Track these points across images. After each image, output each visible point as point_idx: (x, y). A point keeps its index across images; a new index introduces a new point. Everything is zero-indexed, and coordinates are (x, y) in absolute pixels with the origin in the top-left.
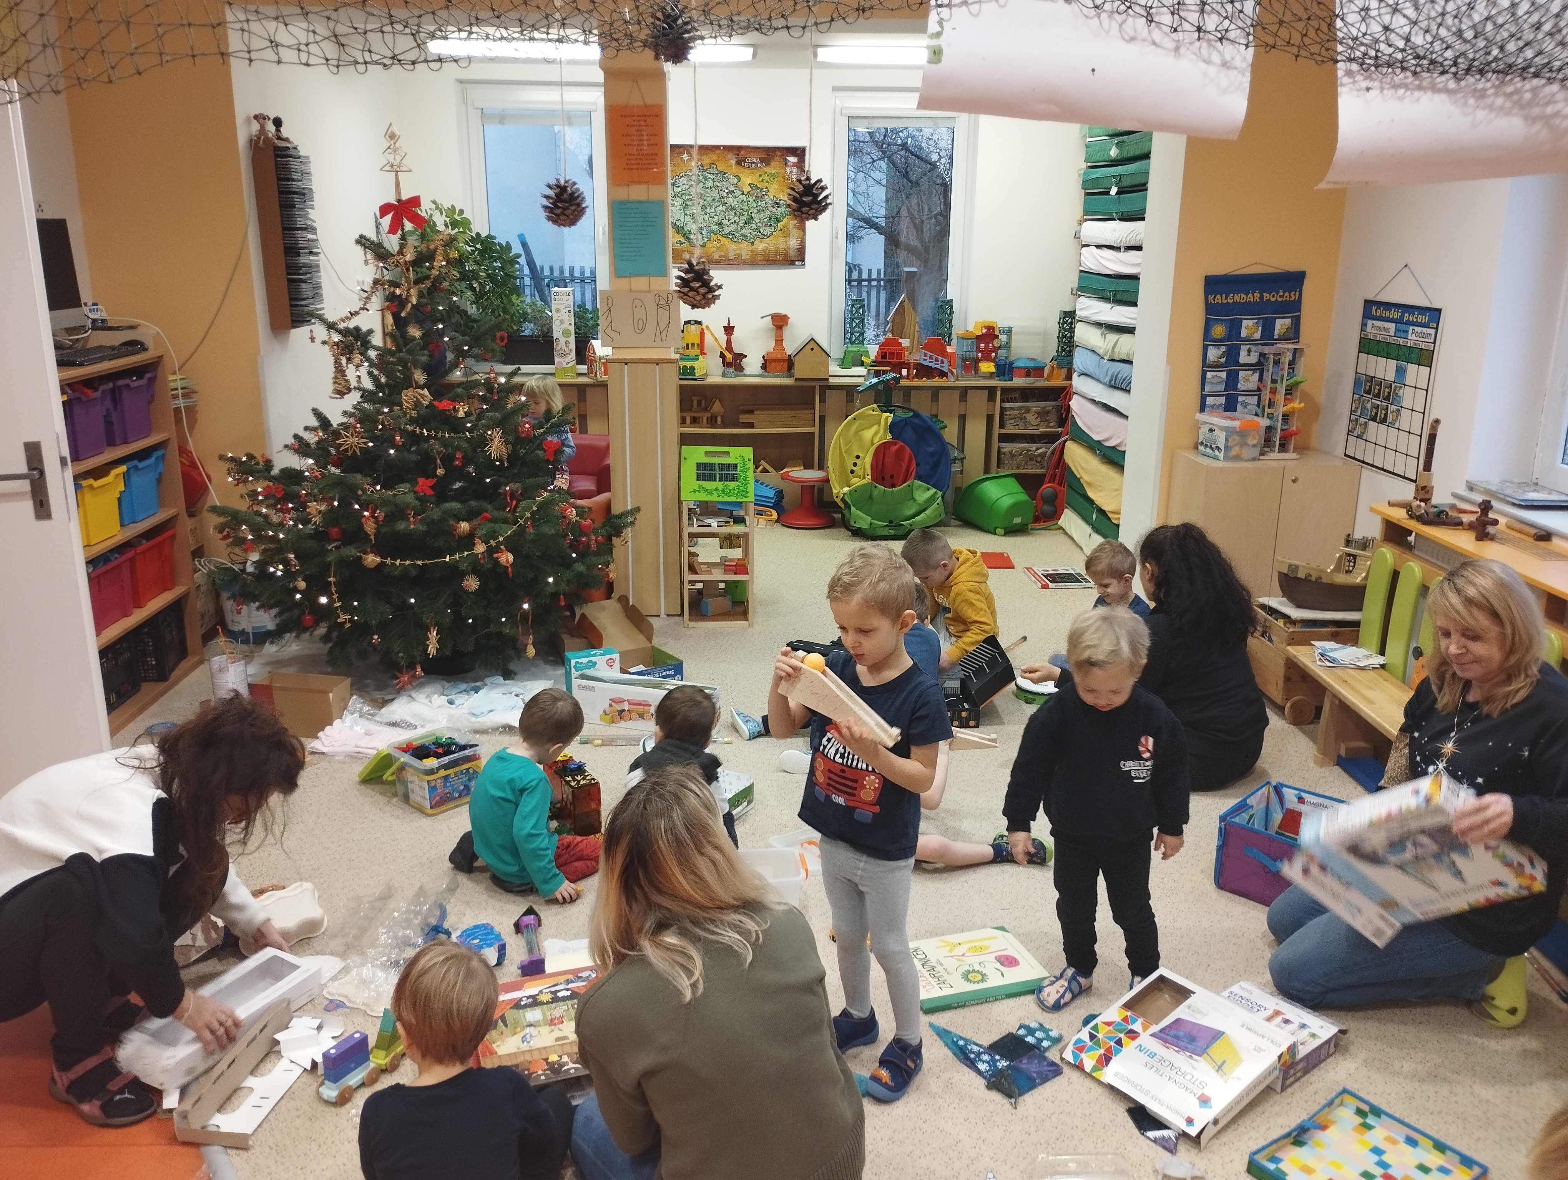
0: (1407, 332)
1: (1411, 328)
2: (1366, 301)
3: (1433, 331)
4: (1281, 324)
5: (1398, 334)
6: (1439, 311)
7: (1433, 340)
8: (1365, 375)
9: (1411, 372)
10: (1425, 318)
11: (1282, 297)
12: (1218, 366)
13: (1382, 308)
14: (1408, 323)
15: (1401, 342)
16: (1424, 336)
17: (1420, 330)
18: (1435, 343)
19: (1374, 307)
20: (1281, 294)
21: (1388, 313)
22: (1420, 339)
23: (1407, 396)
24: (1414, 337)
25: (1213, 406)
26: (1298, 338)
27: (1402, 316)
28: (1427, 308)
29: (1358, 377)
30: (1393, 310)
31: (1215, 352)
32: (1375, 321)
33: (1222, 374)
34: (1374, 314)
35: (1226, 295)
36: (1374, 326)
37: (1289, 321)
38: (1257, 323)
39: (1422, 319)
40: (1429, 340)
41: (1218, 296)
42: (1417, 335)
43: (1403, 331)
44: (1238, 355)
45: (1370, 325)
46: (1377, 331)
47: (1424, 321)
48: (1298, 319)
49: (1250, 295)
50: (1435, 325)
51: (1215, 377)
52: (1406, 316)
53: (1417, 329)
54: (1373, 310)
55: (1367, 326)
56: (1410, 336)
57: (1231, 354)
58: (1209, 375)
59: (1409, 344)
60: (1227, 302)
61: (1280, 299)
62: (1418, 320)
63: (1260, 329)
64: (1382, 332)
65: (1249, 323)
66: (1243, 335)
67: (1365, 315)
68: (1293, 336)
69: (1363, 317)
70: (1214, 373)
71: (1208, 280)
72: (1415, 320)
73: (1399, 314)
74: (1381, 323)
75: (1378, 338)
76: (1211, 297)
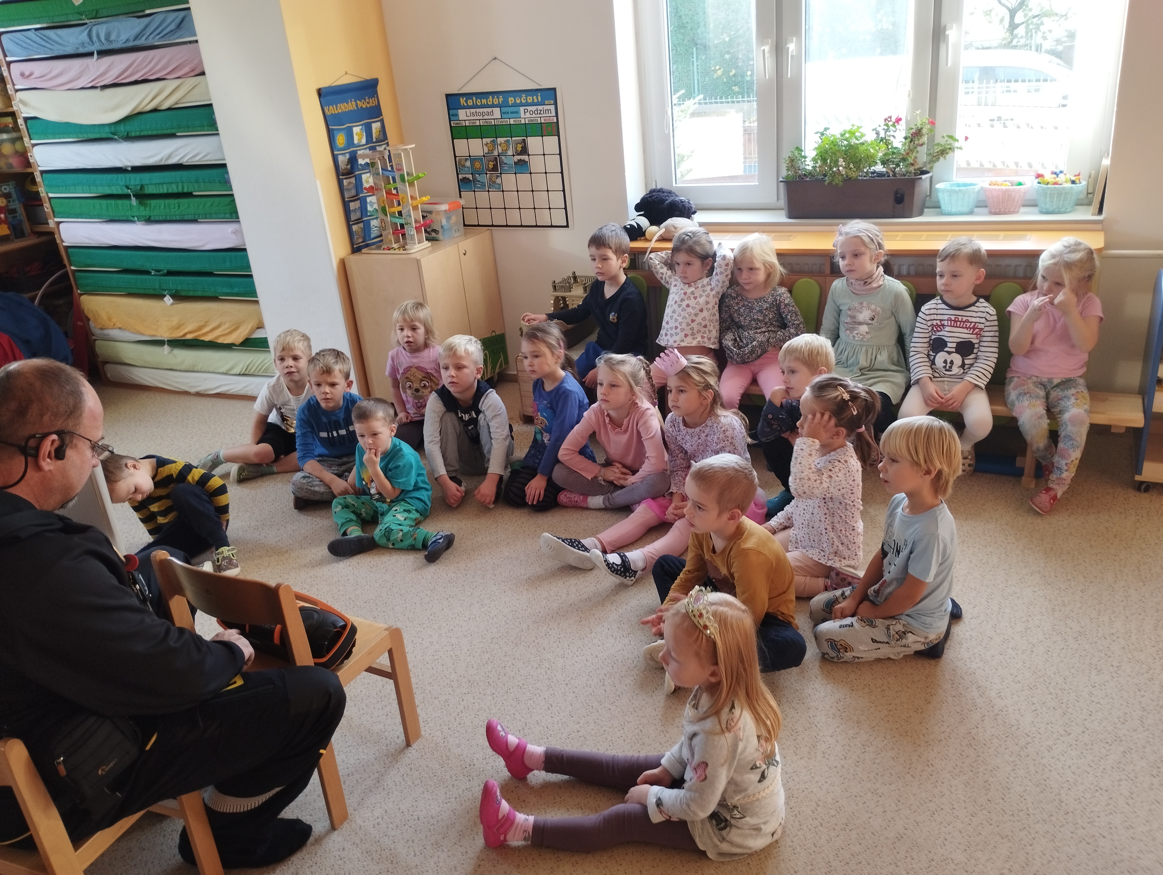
0: (517, 112)
1: (522, 109)
2: (447, 96)
3: (552, 107)
5: (504, 116)
6: (554, 90)
7: (554, 114)
8: (470, 156)
9: (534, 143)
10: (537, 98)
11: (368, 103)
12: (349, 173)
13: (474, 98)
14: (515, 105)
15: (512, 122)
16: (542, 112)
17: (533, 108)
18: (557, 116)
19: (465, 99)
20: (367, 100)
21: (484, 101)
22: (537, 116)
23: (536, 163)
24: (528, 115)
25: (355, 210)
26: (387, 139)
27: (506, 101)
28: (537, 90)
29: (460, 160)
30: (490, 97)
31: (343, 160)
32: (468, 110)
33: (353, 180)
34: (465, 104)
35: (334, 106)
36: (468, 114)
37: (378, 125)
38: (362, 129)
39: (533, 100)
40: (550, 115)
41: (331, 107)
42: (531, 113)
43: (512, 113)
44: (357, 161)
45: (462, 114)
46: (475, 118)
47: (536, 101)
48: (382, 121)
49: (350, 103)
50: (552, 102)
51: (349, 183)
52: (511, 100)
53: (529, 108)
54: (462, 101)
55: (457, 115)
56: (522, 115)
57: (353, 159)
58: (345, 182)
59: (523, 122)
60: (336, 112)
61: (368, 106)
62: (529, 101)
63: (364, 134)
64: (481, 117)
65: (356, 130)
66: (356, 141)
67: (450, 107)
68: (384, 137)
69: (449, 109)
70: (348, 180)
71: (320, 93)
72: (524, 101)
73: (501, 100)
74: (478, 110)
75: (478, 123)
76: (326, 109)
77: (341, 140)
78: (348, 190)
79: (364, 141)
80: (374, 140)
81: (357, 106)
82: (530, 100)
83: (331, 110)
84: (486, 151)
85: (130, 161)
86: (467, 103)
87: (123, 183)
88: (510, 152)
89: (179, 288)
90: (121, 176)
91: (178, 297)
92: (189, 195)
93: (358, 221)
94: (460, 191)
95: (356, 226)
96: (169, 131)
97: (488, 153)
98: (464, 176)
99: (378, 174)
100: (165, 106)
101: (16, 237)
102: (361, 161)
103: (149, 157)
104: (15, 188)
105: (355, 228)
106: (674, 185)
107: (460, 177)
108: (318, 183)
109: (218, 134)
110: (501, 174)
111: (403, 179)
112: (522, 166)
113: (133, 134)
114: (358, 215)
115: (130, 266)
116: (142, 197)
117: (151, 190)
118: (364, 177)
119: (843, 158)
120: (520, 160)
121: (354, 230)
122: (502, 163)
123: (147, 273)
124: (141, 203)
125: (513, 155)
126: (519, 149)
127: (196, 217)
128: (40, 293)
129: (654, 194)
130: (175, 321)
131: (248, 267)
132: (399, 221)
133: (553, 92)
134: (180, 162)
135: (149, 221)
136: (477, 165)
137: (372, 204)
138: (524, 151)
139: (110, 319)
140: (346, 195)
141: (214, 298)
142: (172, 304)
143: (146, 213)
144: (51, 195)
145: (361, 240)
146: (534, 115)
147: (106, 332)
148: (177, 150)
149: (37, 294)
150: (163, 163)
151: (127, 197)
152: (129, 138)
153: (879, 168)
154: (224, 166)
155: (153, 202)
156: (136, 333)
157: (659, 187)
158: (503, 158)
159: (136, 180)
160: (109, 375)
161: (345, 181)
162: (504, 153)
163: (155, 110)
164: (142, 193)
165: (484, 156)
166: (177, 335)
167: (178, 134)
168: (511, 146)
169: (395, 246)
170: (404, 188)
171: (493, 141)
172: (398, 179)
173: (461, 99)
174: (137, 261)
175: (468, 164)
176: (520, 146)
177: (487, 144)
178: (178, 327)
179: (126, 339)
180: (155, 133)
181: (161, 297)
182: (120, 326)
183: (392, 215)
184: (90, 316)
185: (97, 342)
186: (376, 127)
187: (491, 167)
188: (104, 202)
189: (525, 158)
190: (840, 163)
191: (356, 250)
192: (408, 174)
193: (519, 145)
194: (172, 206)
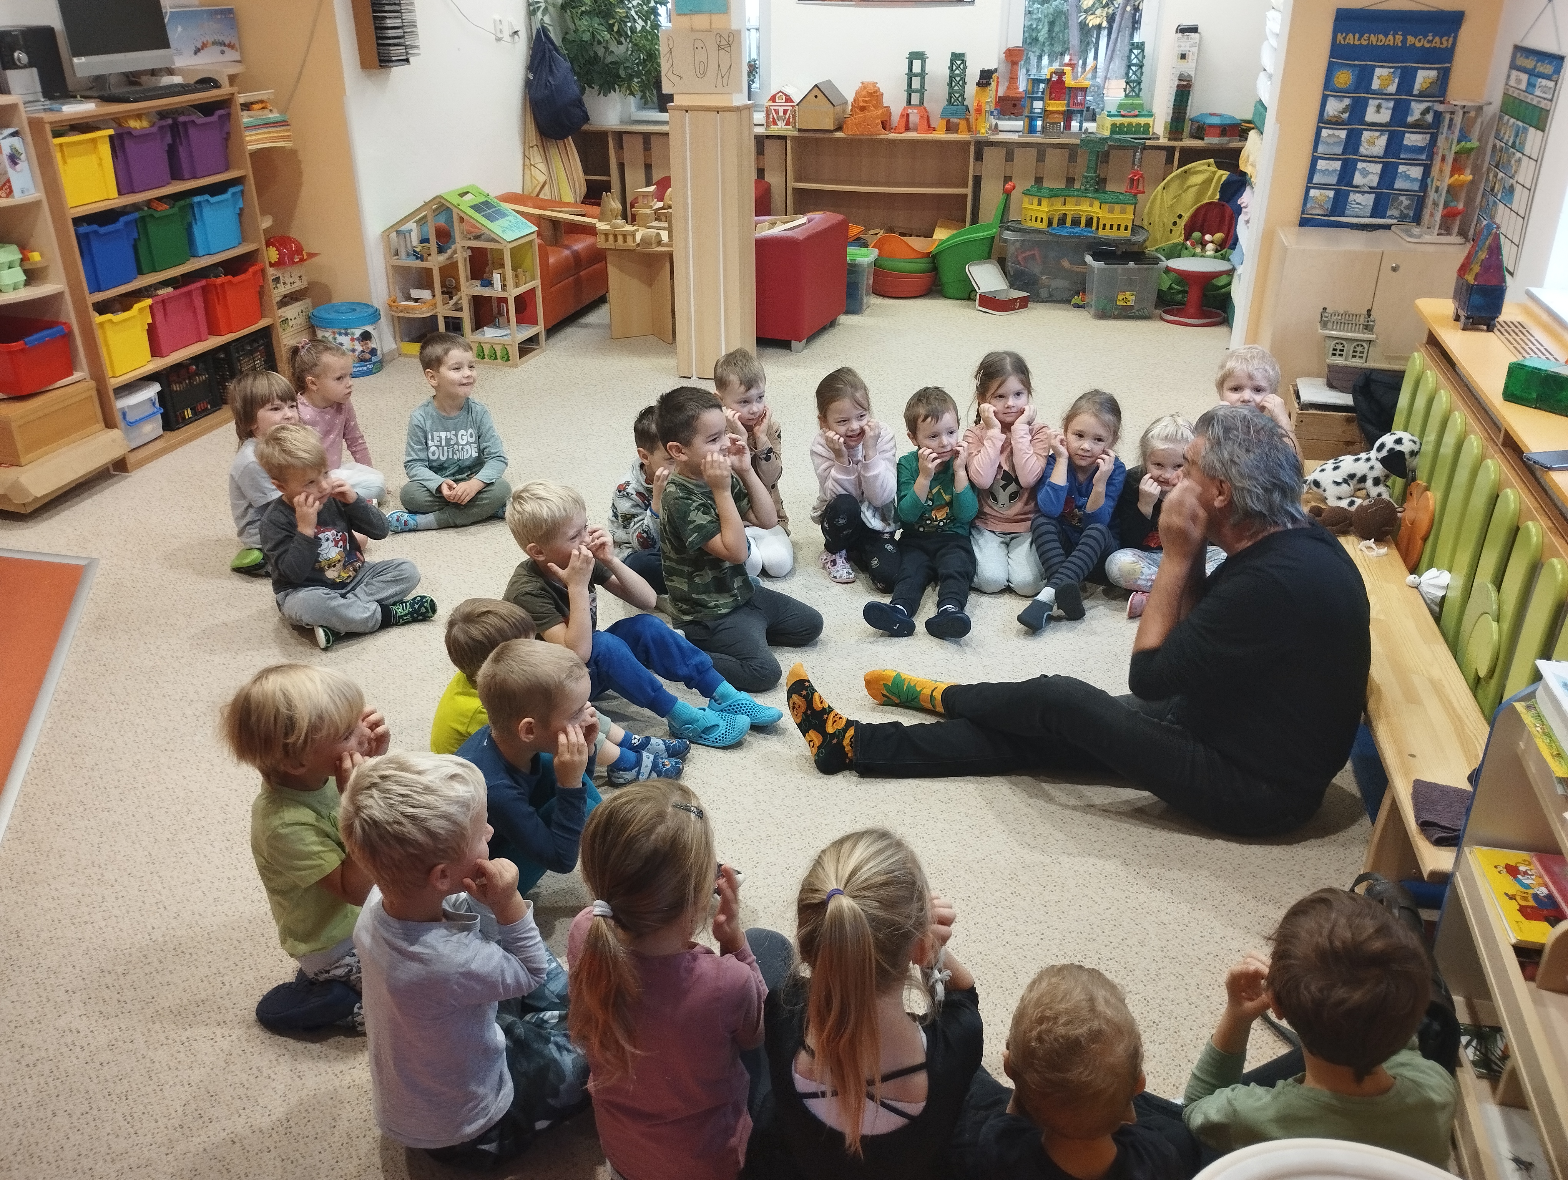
0: (1535, 86)
1: (1539, 82)
2: (1518, 48)
3: (1553, 87)
4: (1424, 77)
5: (1529, 89)
6: (1562, 59)
7: (1551, 96)
9: (1530, 137)
10: (1551, 69)
11: (1429, 42)
12: (1340, 123)
13: (1524, 56)
14: (1538, 75)
15: (1528, 98)
16: (1547, 91)
17: (1544, 83)
18: (1552, 100)
19: (1519, 55)
20: (1430, 38)
21: (1525, 62)
22: (1542, 95)
24: (1539, 92)
25: (1324, 171)
26: (1444, 93)
27: (1534, 66)
28: (1556, 57)
30: (1531, 58)
31: (1337, 105)
33: (1343, 133)
35: (1357, 35)
36: (1515, 78)
37: (1435, 73)
38: (1392, 73)
41: (1352, 36)
42: (1542, 90)
47: (1549, 72)
48: (1447, 70)
49: (1390, 37)
50: (1557, 78)
51: (1334, 136)
52: (1537, 66)
56: (1536, 93)
57: (1356, 109)
58: (1326, 133)
59: (1534, 102)
60: (1359, 44)
61: (1427, 45)
63: (1397, 80)
65: (1382, 72)
66: (1374, 86)
67: (1511, 65)
68: (1438, 92)
70: (1334, 131)
71: (1342, 14)
72: (1543, 71)
73: (1532, 63)
74: (1520, 74)
75: (1515, 94)
76: (1340, 37)
77: (1344, 78)
78: (1328, 143)
79: (1392, 89)
80: (1416, 92)
81: (1404, 41)
82: (1547, 69)
83: (1351, 39)
86: (1519, 62)
93: (1327, 187)
95: (1319, 191)
105: (1312, 195)
114: (1331, 179)
121: (1315, 196)
138: (1523, 146)
140: (1323, 148)
145: (1322, 213)
161: (1328, 130)
186: (1428, 75)
191: (1309, 222)
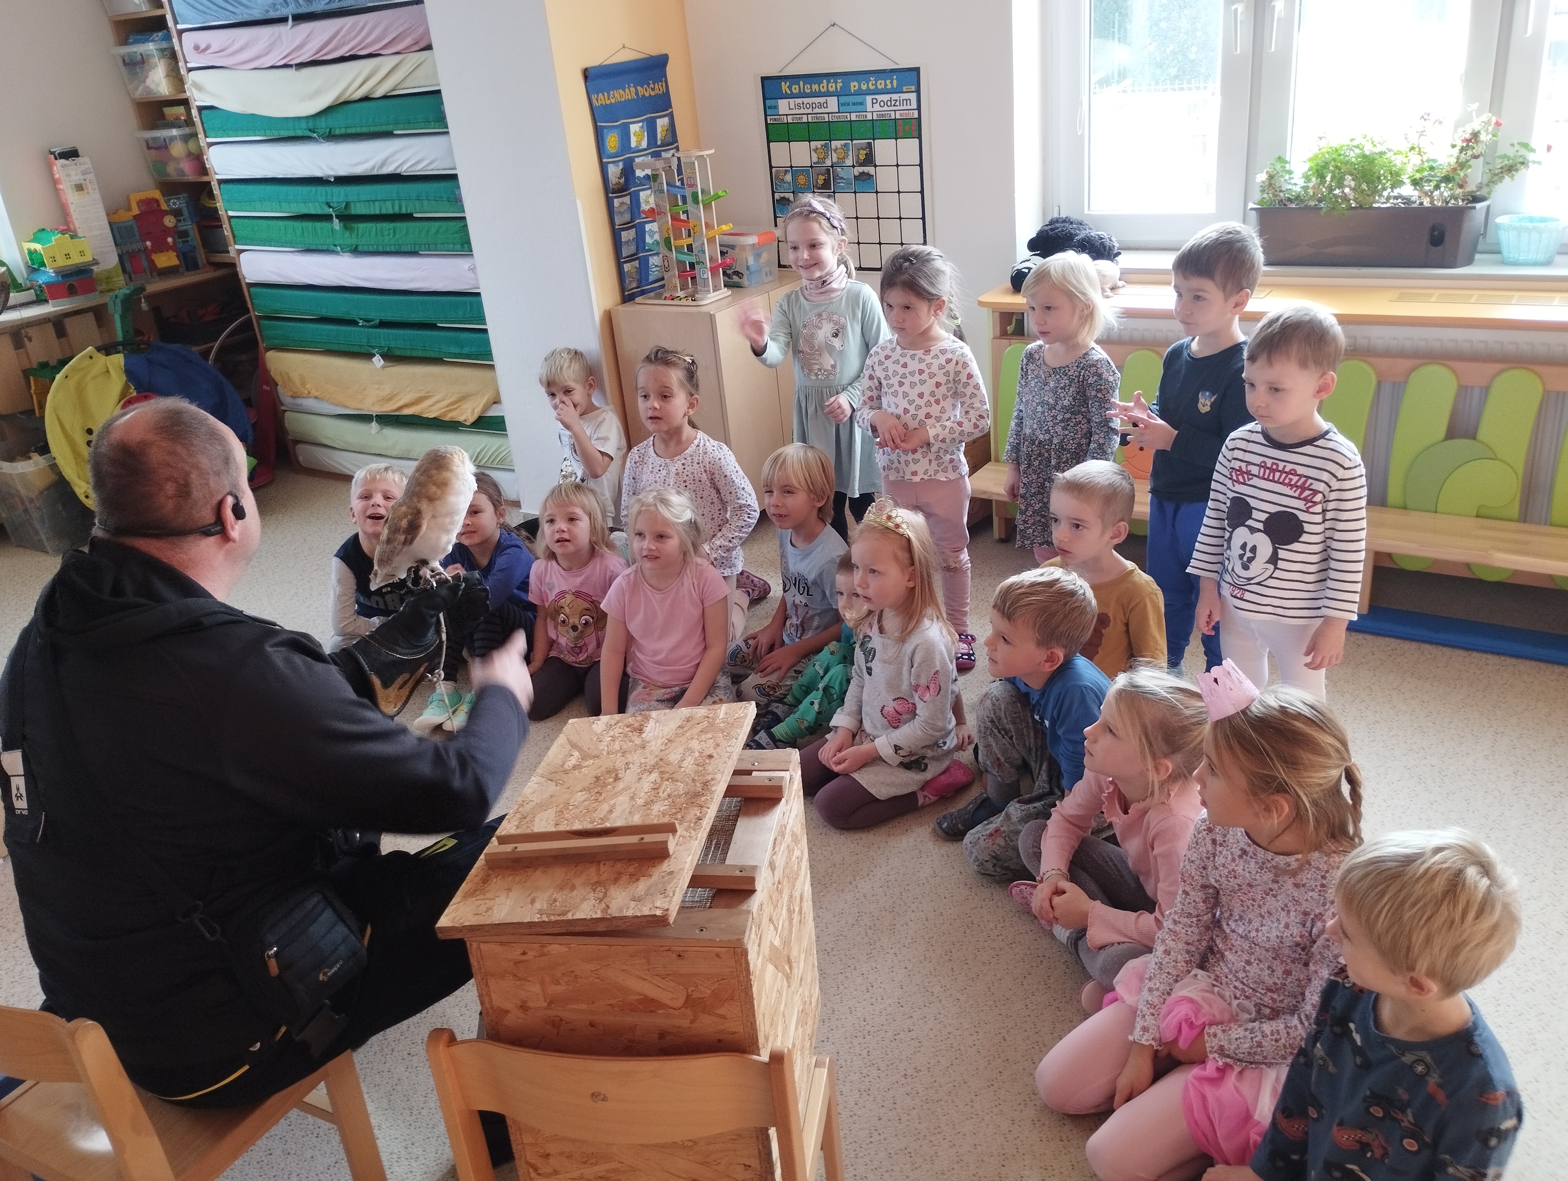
0: (862, 104)
1: (869, 99)
2: (764, 79)
3: (913, 96)
4: (661, 126)
5: (842, 109)
6: (917, 70)
7: (914, 105)
8: (791, 167)
9: (884, 149)
10: (892, 83)
11: (653, 89)
12: (621, 190)
13: (801, 83)
14: (860, 93)
15: (854, 117)
16: (898, 103)
17: (885, 97)
18: (919, 108)
19: (788, 84)
20: (652, 86)
21: (815, 87)
22: (890, 108)
23: (885, 178)
24: (877, 107)
25: (627, 242)
26: (677, 141)
27: (846, 86)
28: (893, 71)
29: (777, 171)
30: (825, 81)
31: (614, 171)
32: (791, 101)
33: (627, 200)
34: (789, 92)
35: (605, 93)
36: (792, 106)
37: (666, 120)
38: (642, 127)
39: (886, 85)
40: (909, 107)
41: (600, 94)
42: (882, 104)
43: (854, 104)
44: (634, 172)
45: (783, 106)
46: (802, 111)
47: (889, 86)
48: (671, 116)
49: (627, 90)
50: (913, 88)
51: (622, 204)
52: (854, 86)
53: (880, 97)
54: (785, 86)
55: (776, 107)
56: (869, 109)
57: (628, 171)
58: (616, 202)
59: (869, 117)
60: (608, 102)
61: (653, 93)
62: (879, 87)
63: (646, 134)
64: (810, 111)
65: (634, 128)
66: (633, 144)
67: (767, 96)
68: (672, 139)
69: (765, 99)
70: (620, 200)
71: (587, 74)
72: (872, 87)
73: (839, 85)
74: (806, 100)
75: (805, 119)
76: (594, 97)
77: (612, 141)
78: (620, 213)
79: (644, 144)
80: (659, 143)
81: (637, 93)
82: (881, 85)
83: (601, 100)
84: (815, 159)
85: (332, 169)
86: (791, 91)
87: (323, 199)
88: (849, 162)
89: (393, 344)
90: (321, 189)
91: (391, 357)
92: (408, 217)
93: (631, 258)
94: (776, 217)
95: (628, 264)
96: (384, 128)
97: (818, 163)
98: (782, 195)
99: (662, 191)
100: (379, 93)
101: (188, 269)
102: (639, 173)
103: (357, 164)
104: (186, 202)
105: (627, 267)
106: (1086, 212)
107: (777, 196)
108: (579, 203)
109: (447, 133)
110: (834, 192)
111: (696, 201)
112: (865, 182)
113: (337, 132)
114: (632, 249)
115: (331, 314)
116: (348, 218)
117: (359, 209)
118: (643, 195)
119: (1352, 175)
120: (862, 174)
121: (626, 270)
122: (836, 176)
123: (353, 323)
124: (346, 228)
125: (853, 166)
126: (862, 157)
127: (417, 249)
128: (217, 345)
129: (1058, 225)
130: (387, 390)
131: (482, 319)
132: (688, 259)
133: (915, 73)
134: (398, 171)
135: (356, 251)
136: (802, 180)
137: (652, 234)
138: (869, 160)
139: (304, 384)
140: (618, 220)
141: (437, 361)
142: (383, 367)
143: (352, 240)
144: (231, 213)
145: (634, 285)
146: (886, 108)
147: (299, 401)
148: (394, 154)
149: (213, 347)
150: (375, 172)
151: (327, 218)
152: (331, 137)
153: (1407, 190)
154: (454, 177)
155: (362, 226)
156: (337, 405)
157: (1063, 215)
158: (839, 169)
159: (339, 194)
160: (301, 459)
161: (616, 200)
162: (840, 164)
163: (366, 99)
164: (347, 213)
165: (811, 167)
166: (388, 408)
167: (396, 132)
168: (850, 153)
169: (681, 294)
170: (696, 212)
171: (825, 146)
172: (689, 199)
173: (783, 83)
174: (339, 306)
175: (789, 178)
176: (863, 152)
177: (816, 150)
178: (390, 399)
179: (325, 412)
180: (365, 130)
181: (369, 356)
182: (316, 394)
183: (679, 250)
184: (278, 379)
185: (287, 414)
186: (662, 123)
187: (821, 182)
188: (297, 224)
189: (870, 170)
190: (1346, 183)
191: (627, 298)
192: (703, 191)
193: (861, 151)
194: (386, 233)
